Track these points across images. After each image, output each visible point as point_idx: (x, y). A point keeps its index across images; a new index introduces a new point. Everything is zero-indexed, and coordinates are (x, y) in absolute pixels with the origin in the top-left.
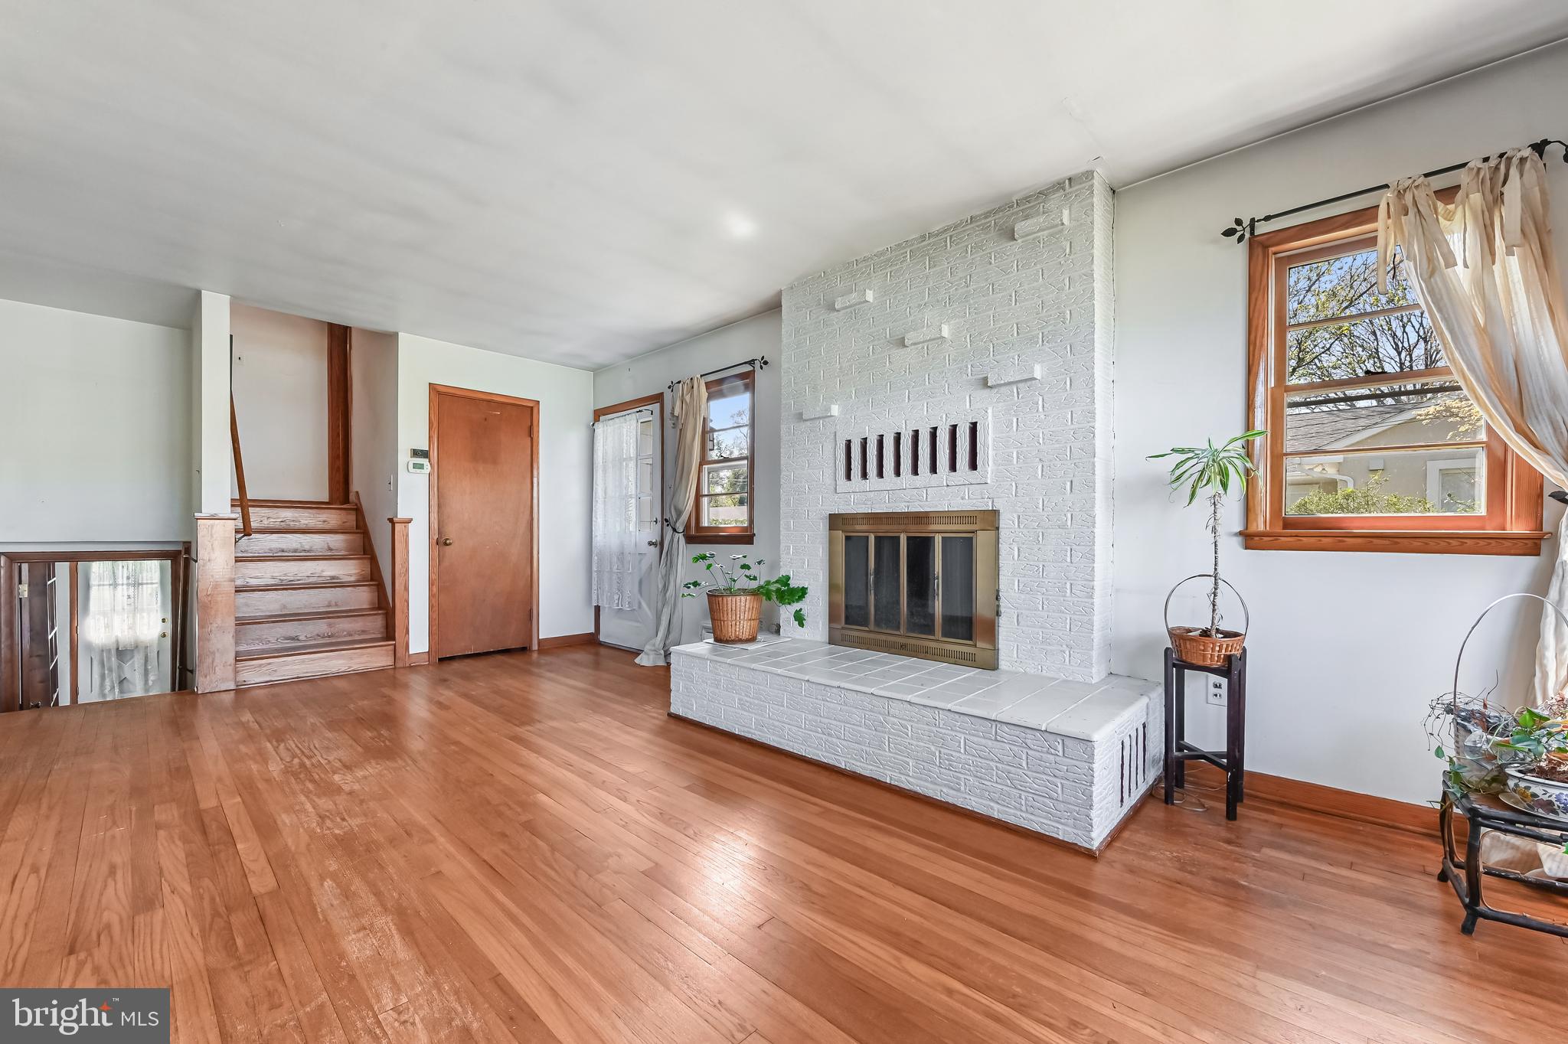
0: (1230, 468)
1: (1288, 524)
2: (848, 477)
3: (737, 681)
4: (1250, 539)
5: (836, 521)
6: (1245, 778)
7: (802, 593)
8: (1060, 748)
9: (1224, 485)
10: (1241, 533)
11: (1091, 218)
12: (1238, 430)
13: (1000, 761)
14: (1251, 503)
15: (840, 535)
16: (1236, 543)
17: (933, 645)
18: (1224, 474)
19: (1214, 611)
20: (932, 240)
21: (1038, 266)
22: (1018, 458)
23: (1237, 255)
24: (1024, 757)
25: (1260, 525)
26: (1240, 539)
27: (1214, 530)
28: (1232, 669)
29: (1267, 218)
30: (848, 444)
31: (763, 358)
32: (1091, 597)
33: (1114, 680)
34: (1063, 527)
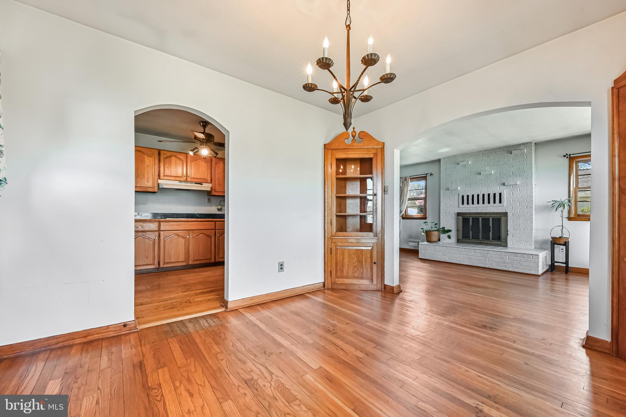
0: (565, 204)
1: (579, 215)
2: (463, 204)
3: (442, 250)
4: (570, 219)
5: (459, 214)
6: (569, 268)
7: (450, 231)
8: (531, 257)
9: (564, 208)
10: (567, 218)
11: (531, 152)
12: (567, 197)
13: (517, 261)
14: (570, 212)
15: (461, 218)
16: (566, 220)
17: (490, 242)
18: (564, 206)
19: (562, 233)
20: (488, 151)
21: (518, 160)
22: (513, 201)
23: (566, 161)
24: (523, 259)
25: (572, 216)
26: (567, 219)
27: (562, 217)
28: (566, 244)
29: (573, 154)
30: (463, 197)
31: (431, 173)
32: (532, 231)
33: (536, 249)
34: (525, 216)
